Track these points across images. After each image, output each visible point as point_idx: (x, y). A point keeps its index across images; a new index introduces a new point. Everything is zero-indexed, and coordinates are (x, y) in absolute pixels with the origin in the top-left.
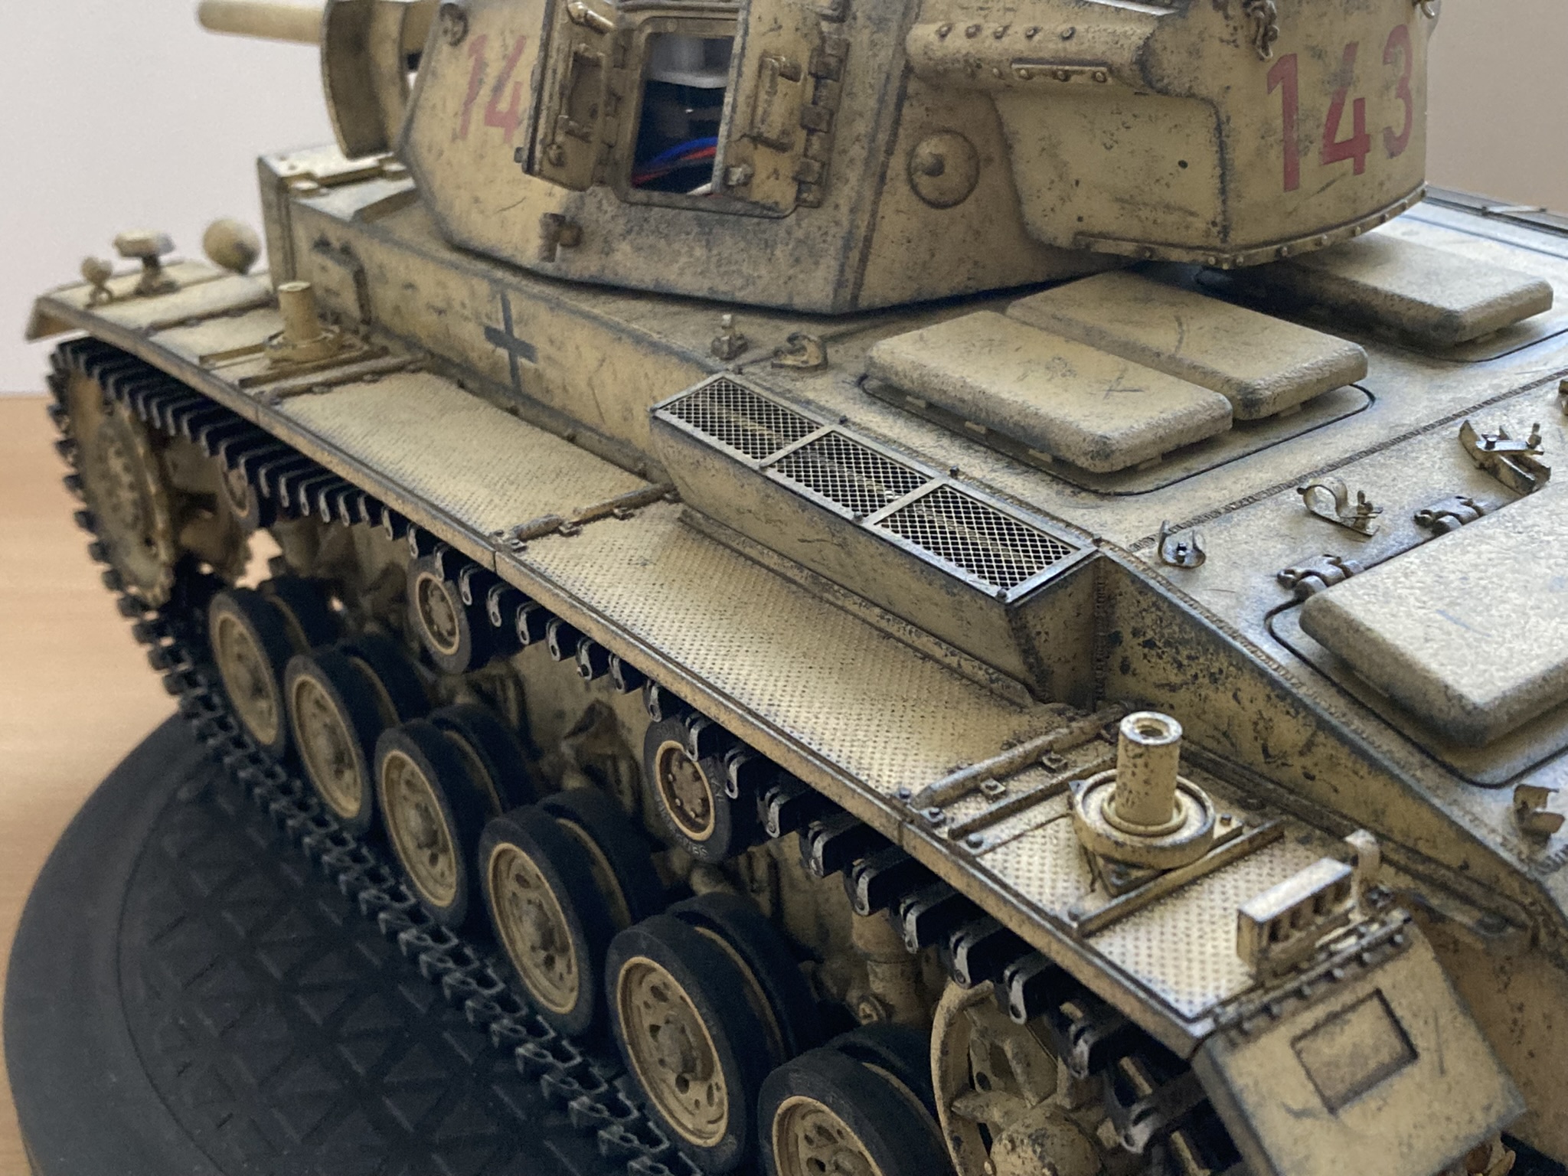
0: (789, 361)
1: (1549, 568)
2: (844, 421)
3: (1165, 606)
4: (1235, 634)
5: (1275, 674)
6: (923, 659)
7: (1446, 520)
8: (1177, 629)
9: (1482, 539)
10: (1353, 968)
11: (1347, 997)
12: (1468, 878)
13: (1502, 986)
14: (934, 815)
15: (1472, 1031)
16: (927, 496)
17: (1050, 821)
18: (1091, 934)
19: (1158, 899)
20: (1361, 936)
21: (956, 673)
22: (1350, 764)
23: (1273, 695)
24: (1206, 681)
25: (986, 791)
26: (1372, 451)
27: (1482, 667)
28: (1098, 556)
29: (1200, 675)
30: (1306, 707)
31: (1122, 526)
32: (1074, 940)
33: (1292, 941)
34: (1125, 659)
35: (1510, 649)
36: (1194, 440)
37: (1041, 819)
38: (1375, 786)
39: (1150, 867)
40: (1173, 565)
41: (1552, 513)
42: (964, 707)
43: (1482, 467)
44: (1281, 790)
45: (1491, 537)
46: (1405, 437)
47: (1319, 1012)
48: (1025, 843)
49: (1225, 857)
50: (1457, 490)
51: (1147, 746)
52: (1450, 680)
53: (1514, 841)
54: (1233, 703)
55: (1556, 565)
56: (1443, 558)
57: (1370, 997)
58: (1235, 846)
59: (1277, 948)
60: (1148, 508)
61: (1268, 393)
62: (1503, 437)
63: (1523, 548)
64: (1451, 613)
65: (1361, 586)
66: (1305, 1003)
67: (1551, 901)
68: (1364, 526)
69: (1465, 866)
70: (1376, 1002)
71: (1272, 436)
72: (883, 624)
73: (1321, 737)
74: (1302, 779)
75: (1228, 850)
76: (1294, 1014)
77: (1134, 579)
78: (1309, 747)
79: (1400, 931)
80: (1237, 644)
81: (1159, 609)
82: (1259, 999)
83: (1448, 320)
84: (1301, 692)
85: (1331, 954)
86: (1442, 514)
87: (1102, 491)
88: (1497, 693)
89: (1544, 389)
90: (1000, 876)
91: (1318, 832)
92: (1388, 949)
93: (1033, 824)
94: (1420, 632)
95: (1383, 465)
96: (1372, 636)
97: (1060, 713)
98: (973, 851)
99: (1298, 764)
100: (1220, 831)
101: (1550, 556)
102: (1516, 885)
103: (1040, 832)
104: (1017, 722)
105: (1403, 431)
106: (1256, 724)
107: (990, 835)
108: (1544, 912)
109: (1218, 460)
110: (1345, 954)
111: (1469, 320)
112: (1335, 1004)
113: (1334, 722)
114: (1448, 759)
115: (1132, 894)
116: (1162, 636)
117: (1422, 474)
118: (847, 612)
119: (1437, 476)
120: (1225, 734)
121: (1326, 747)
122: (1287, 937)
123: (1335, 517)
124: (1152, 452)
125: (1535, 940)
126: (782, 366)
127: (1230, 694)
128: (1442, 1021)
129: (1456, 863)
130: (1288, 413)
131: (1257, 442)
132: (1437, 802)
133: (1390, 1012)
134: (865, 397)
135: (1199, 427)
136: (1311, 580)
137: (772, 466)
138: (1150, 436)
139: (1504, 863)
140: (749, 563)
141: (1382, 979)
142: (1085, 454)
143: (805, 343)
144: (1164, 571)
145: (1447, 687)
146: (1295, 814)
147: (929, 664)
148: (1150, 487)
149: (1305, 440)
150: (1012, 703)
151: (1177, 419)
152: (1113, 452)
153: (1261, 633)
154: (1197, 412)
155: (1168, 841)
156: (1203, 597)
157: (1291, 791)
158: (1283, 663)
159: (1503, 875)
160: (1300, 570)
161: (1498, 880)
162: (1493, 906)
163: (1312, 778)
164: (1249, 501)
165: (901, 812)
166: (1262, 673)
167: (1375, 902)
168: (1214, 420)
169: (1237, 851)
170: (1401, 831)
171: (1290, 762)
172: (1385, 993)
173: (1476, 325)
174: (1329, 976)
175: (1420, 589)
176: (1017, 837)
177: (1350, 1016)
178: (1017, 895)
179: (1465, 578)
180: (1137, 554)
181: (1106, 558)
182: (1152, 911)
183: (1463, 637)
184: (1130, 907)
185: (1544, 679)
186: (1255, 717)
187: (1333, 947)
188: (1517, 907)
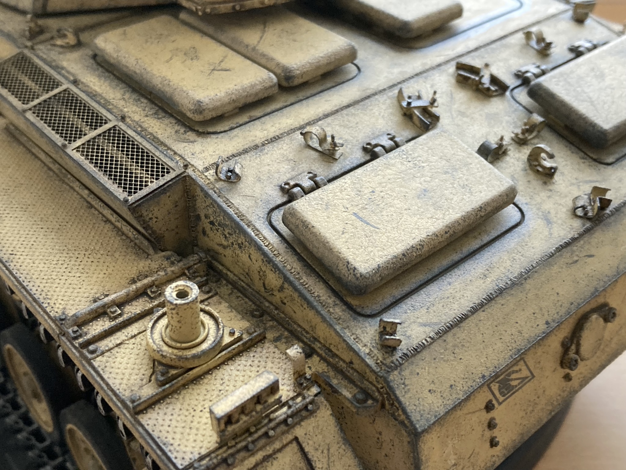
0: (59, 42)
1: (421, 184)
2: (75, 82)
3: (216, 206)
4: (249, 224)
5: (266, 249)
6: (105, 222)
7: (377, 149)
8: (222, 218)
9: (388, 166)
10: (283, 427)
11: (277, 445)
12: (352, 368)
13: (371, 421)
14: (74, 332)
15: (349, 454)
16: (105, 132)
17: (139, 333)
18: (141, 412)
19: (185, 386)
20: (290, 407)
21: (119, 231)
22: (299, 301)
23: (264, 260)
24: (237, 246)
25: (109, 313)
26: (348, 106)
27: (370, 249)
28: (186, 174)
29: (234, 243)
30: (279, 270)
31: (203, 155)
32: (131, 415)
33: (241, 422)
34: (204, 228)
35: (388, 237)
36: (254, 100)
37: (136, 332)
38: (311, 314)
39: (182, 368)
40: (224, 181)
41: (429, 148)
42: (117, 255)
43: (405, 115)
44: (272, 307)
45: (393, 165)
46: (368, 97)
47: (259, 456)
48: (122, 349)
49: (228, 356)
50: (389, 128)
51: (176, 304)
52: (350, 259)
53: (376, 351)
54: (249, 260)
55: (425, 181)
56: (364, 179)
57: (291, 442)
58: (234, 349)
59: (230, 428)
60: (221, 142)
61: (298, 72)
62: (419, 97)
63: (409, 171)
64: (361, 215)
65: (315, 199)
66: (250, 453)
67: (391, 388)
68: (333, 154)
69: (351, 363)
70: (295, 444)
71: (301, 95)
72: (89, 199)
73: (286, 285)
74: (280, 304)
75: (229, 352)
76: (242, 461)
77: (202, 190)
78: (281, 289)
79: (311, 402)
80: (249, 230)
81: (214, 207)
82: (223, 453)
83: (405, 26)
84: (277, 260)
85: (271, 421)
86: (376, 145)
87: (200, 130)
88: (375, 266)
89: (449, 66)
90: (101, 372)
91: (286, 333)
92: (304, 413)
93: (129, 336)
94: (340, 228)
95: (353, 114)
96: (315, 230)
97: (168, 258)
98: (90, 356)
99: (278, 295)
100: (227, 339)
101: (423, 175)
102: (374, 377)
103: (133, 340)
104: (143, 265)
105: (369, 92)
106: (259, 272)
107: (103, 345)
108: (387, 393)
109: (269, 110)
110: (277, 421)
111: (416, 26)
112: (269, 450)
113: (292, 279)
114: (349, 300)
115: (167, 386)
116: (217, 220)
117: (373, 120)
118: (74, 190)
119: (381, 121)
120: (247, 274)
121: (289, 291)
122: (238, 421)
123: (319, 149)
124: (229, 108)
125: (383, 406)
126: (55, 45)
127: (247, 256)
128: (332, 451)
129: (348, 360)
130: (313, 81)
131: (292, 99)
132: (338, 328)
133: (302, 449)
134: (95, 66)
135: (257, 94)
136: (296, 190)
137: (30, 109)
138: (227, 100)
139: (368, 366)
140: (33, 157)
141: (299, 432)
142: (190, 110)
143: (66, 33)
144: (219, 185)
145: (348, 262)
146: (277, 321)
147: (108, 226)
148: (227, 128)
149: (317, 98)
150: (144, 252)
151: (244, 90)
152: (204, 110)
153: (264, 223)
154: (255, 85)
155: (194, 351)
156: (236, 200)
157: (277, 309)
158: (271, 242)
159: (368, 371)
160: (292, 183)
161: (366, 373)
162: (363, 386)
163: (285, 304)
164: (275, 139)
165: (60, 329)
166: (259, 248)
167: (302, 384)
168: (266, 89)
169: (234, 352)
170: (323, 338)
171: (275, 293)
172: (300, 440)
173: (419, 28)
174: (266, 434)
175: (348, 199)
176: (118, 345)
177: (279, 455)
178: (107, 385)
179: (373, 192)
180: (206, 174)
181: (189, 176)
182: (180, 394)
183: (364, 230)
184: (166, 393)
185: (404, 255)
186: (258, 269)
187: (272, 416)
188: (374, 388)
